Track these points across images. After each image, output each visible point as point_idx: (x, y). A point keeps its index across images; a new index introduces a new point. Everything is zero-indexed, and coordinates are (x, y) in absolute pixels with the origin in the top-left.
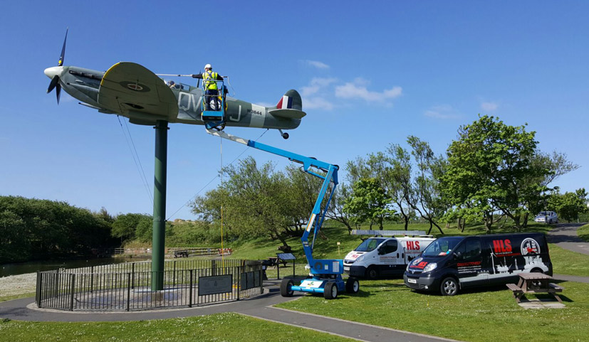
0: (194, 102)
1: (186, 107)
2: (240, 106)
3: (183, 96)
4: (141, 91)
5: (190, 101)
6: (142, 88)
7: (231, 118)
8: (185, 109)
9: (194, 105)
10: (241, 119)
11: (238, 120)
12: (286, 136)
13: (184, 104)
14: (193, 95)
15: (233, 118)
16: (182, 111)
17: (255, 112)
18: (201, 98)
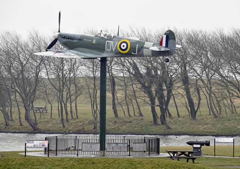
0: (113, 45)
1: (109, 49)
2: (137, 45)
5: (111, 46)
9: (113, 47)
10: (138, 53)
11: (136, 54)
12: (167, 61)
13: (108, 47)
14: (113, 42)
15: (133, 53)
16: (108, 52)
17: (146, 48)
18: (117, 42)
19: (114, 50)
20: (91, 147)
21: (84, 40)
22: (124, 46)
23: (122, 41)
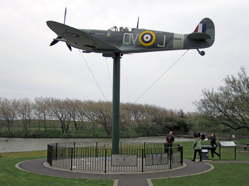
0: (133, 38)
1: (128, 42)
2: (165, 36)
3: (126, 35)
4: (75, 37)
5: (130, 38)
6: (75, 36)
7: (158, 45)
8: (128, 44)
9: (133, 40)
10: (165, 45)
11: (164, 46)
12: (203, 54)
13: (127, 40)
14: (132, 34)
15: (160, 45)
16: (126, 45)
17: (176, 39)
18: (138, 35)
19: (134, 42)
20: (124, 160)
21: (96, 34)
22: (147, 38)
23: (144, 33)
